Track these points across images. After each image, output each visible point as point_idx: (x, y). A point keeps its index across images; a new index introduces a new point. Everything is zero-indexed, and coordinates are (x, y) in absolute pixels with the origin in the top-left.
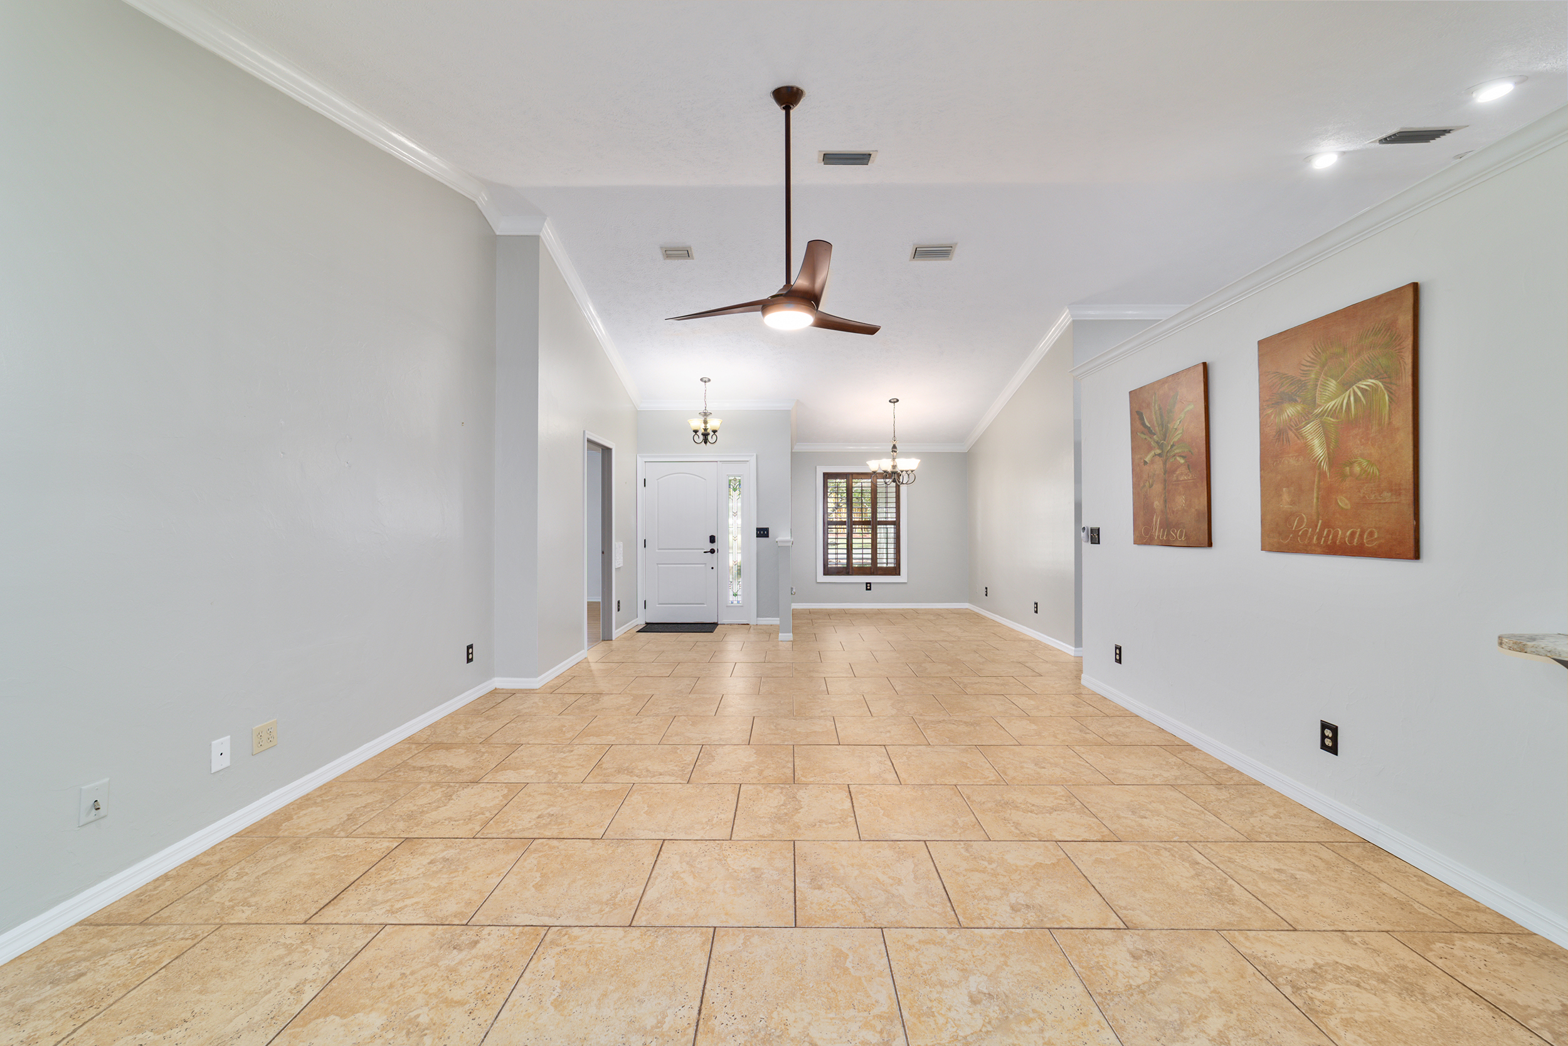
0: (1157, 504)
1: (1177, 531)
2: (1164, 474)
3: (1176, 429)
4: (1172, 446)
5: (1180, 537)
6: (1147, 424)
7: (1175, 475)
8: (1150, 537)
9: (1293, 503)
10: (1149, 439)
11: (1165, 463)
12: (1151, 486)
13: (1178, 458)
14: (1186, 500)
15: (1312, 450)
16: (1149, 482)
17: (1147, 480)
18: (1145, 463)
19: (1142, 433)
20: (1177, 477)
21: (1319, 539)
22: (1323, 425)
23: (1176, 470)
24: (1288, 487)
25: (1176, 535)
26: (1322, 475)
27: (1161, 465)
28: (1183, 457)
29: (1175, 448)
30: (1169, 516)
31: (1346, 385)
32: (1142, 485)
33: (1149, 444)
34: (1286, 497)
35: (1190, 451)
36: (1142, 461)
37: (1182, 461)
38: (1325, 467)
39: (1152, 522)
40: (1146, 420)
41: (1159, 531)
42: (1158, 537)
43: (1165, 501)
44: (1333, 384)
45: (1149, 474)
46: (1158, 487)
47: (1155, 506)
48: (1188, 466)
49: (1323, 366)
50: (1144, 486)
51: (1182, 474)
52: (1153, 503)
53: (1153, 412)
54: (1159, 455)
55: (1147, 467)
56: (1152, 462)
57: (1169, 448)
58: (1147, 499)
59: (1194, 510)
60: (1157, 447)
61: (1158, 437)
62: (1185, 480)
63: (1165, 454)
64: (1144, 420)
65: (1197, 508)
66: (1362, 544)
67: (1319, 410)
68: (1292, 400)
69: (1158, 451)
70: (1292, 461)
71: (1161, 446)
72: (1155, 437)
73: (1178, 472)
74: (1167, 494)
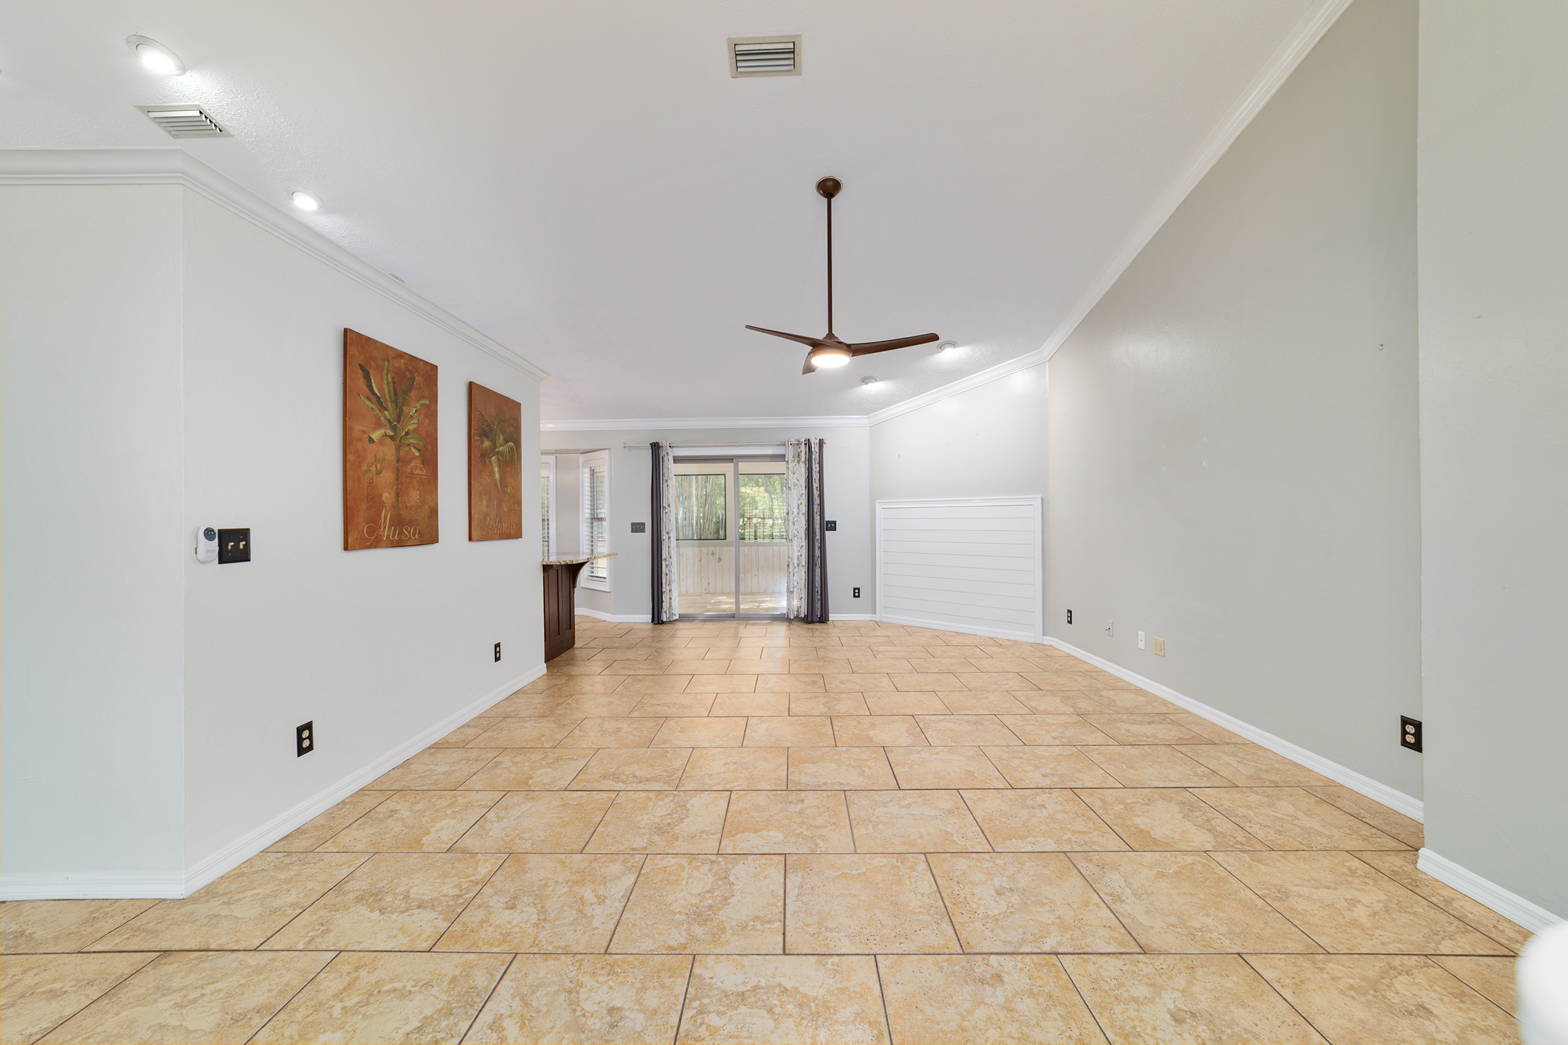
0: (387, 496)
1: (411, 529)
2: (397, 463)
3: (411, 416)
4: (407, 433)
5: (414, 536)
6: (376, 391)
7: (409, 467)
8: (377, 537)
9: (487, 507)
10: (378, 412)
11: (398, 449)
12: (378, 473)
13: (413, 449)
14: (420, 496)
15: (495, 474)
16: (376, 468)
17: (373, 464)
18: (371, 440)
19: (368, 398)
20: (411, 469)
21: (497, 530)
22: (499, 459)
23: (409, 462)
24: (485, 495)
25: (409, 533)
26: (498, 490)
27: (394, 451)
28: (419, 450)
29: (409, 436)
30: (402, 512)
31: (506, 441)
32: (364, 468)
33: (378, 419)
34: (484, 502)
35: (425, 446)
36: (366, 436)
37: (417, 454)
38: (499, 486)
39: (380, 518)
40: (374, 385)
41: (389, 530)
42: (388, 537)
43: (398, 494)
44: (502, 437)
45: (376, 456)
46: (388, 476)
47: (384, 498)
48: (423, 461)
49: (499, 424)
50: (369, 470)
51: (416, 467)
52: (381, 495)
53: (385, 382)
54: (391, 437)
55: (371, 447)
56: (381, 442)
57: (404, 434)
58: (373, 488)
59: (427, 507)
60: (388, 425)
61: (390, 414)
62: (420, 475)
63: (398, 439)
64: (372, 383)
65: (430, 505)
66: (510, 532)
67: (497, 450)
68: (487, 437)
69: (391, 433)
70: (487, 479)
71: (394, 428)
72: (386, 412)
73: (412, 464)
74: (400, 486)
